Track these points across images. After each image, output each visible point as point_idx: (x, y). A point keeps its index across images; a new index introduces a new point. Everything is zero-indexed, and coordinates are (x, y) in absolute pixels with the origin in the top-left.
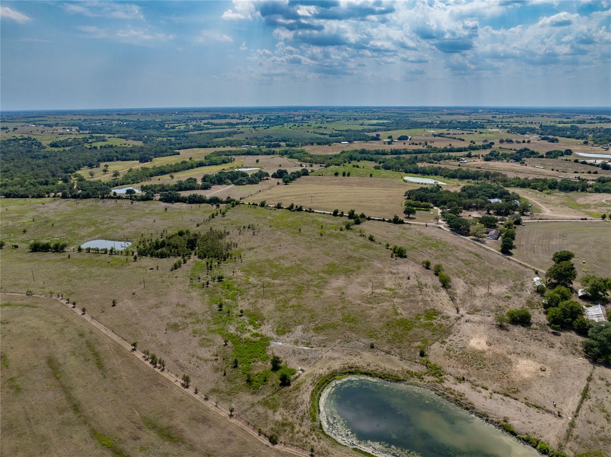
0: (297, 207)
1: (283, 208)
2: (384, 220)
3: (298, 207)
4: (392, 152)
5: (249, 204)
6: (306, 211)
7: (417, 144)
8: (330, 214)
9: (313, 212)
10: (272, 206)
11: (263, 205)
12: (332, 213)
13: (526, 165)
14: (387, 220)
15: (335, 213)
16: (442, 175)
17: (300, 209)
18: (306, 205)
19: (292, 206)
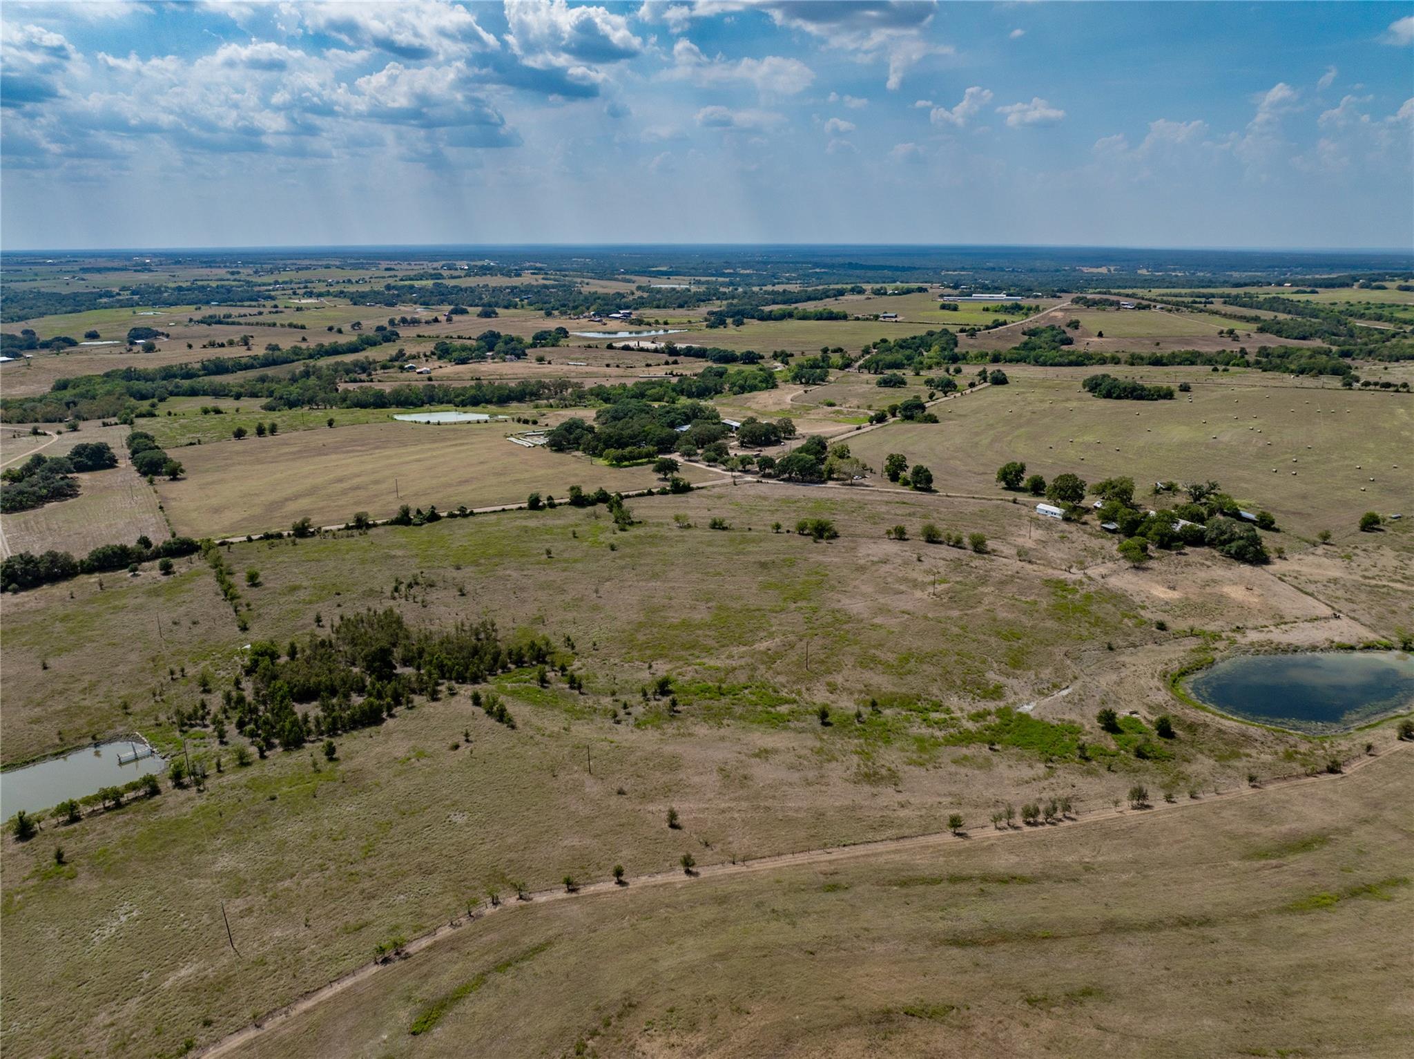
0: (419, 512)
1: (375, 525)
2: (650, 493)
3: (426, 512)
4: (204, 368)
5: (250, 540)
6: (452, 516)
7: (222, 345)
8: (520, 508)
9: (472, 513)
10: (334, 528)
11: (302, 531)
12: (526, 505)
13: (550, 363)
14: (654, 490)
15: (534, 504)
16: (449, 402)
17: (434, 517)
18: (445, 501)
19: (406, 512)
